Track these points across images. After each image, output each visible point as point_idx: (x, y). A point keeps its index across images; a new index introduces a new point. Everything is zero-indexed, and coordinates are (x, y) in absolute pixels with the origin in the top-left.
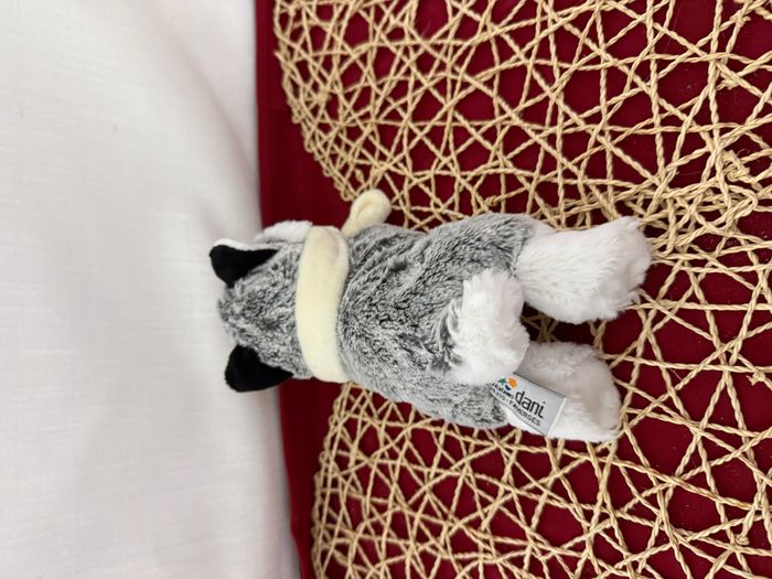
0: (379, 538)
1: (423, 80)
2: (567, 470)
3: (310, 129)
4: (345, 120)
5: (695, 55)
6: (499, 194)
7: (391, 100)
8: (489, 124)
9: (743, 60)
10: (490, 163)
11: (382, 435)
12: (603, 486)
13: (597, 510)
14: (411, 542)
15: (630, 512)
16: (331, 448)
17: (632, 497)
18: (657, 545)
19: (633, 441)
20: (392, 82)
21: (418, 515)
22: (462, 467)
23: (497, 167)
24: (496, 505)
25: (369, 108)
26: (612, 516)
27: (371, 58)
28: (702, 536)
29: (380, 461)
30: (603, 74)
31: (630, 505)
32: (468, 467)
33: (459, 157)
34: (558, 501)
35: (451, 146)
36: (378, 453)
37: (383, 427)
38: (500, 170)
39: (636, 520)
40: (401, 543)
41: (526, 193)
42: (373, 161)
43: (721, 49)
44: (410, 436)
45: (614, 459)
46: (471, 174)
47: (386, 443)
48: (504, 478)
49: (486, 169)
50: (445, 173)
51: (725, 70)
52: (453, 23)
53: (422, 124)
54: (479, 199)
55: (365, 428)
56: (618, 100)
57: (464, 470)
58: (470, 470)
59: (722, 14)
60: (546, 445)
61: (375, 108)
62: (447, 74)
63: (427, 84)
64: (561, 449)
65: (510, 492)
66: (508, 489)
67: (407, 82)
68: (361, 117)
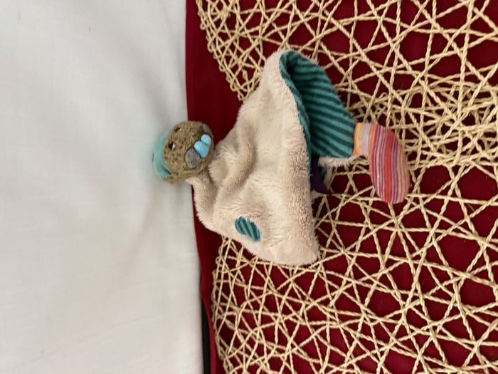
0: (256, 312)
1: (301, 16)
2: (391, 268)
7: (275, 25)
8: (345, 56)
12: (416, 279)
13: (411, 294)
15: (433, 295)
16: (223, 254)
17: (434, 285)
18: (451, 315)
20: (277, 13)
21: (285, 297)
22: (317, 267)
24: (338, 293)
26: (421, 298)
28: (483, 309)
29: (258, 263)
31: (434, 291)
32: (321, 266)
34: (384, 288)
39: (437, 300)
45: (424, 262)
48: (347, 273)
57: (319, 268)
58: (323, 268)
60: (376, 252)
61: (262, 28)
62: (319, 15)
63: (303, 20)
64: (387, 256)
65: (350, 282)
66: (349, 280)
67: (289, 15)
68: (251, 34)
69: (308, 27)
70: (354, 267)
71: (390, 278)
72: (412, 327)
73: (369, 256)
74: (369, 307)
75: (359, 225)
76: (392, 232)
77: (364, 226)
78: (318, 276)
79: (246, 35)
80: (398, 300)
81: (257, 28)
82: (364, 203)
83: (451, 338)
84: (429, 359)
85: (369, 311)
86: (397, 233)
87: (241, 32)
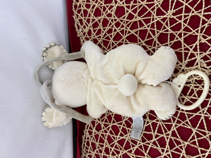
0: (101, 154)
1: (117, 29)
2: (157, 138)
5: (194, 33)
7: (107, 34)
9: (207, 36)
11: (102, 126)
12: (167, 143)
13: (166, 150)
14: (110, 156)
15: (174, 150)
16: (87, 128)
17: (175, 146)
19: (176, 132)
20: (108, 28)
21: (113, 148)
22: (127, 136)
24: (135, 148)
26: (170, 151)
27: (101, 21)
28: (194, 157)
29: (102, 133)
30: (169, 35)
31: (175, 148)
34: (154, 146)
36: (101, 131)
37: (103, 124)
39: (176, 152)
40: (107, 156)
43: (201, 32)
44: (111, 127)
45: (171, 136)
47: (104, 128)
48: (139, 140)
51: (202, 38)
52: (127, 15)
53: (116, 41)
55: (97, 124)
56: (173, 42)
58: (129, 137)
59: (202, 23)
60: (151, 132)
61: (102, 35)
62: (124, 28)
63: (118, 31)
64: (156, 133)
65: (141, 143)
66: (140, 143)
67: (112, 29)
68: (98, 37)
69: (120, 33)
70: (142, 137)
71: (157, 142)
73: (148, 133)
74: (148, 154)
76: (158, 123)
77: (147, 120)
78: (127, 140)
79: (96, 38)
80: (160, 152)
81: (100, 35)
85: (148, 156)
86: (160, 124)
87: (94, 37)
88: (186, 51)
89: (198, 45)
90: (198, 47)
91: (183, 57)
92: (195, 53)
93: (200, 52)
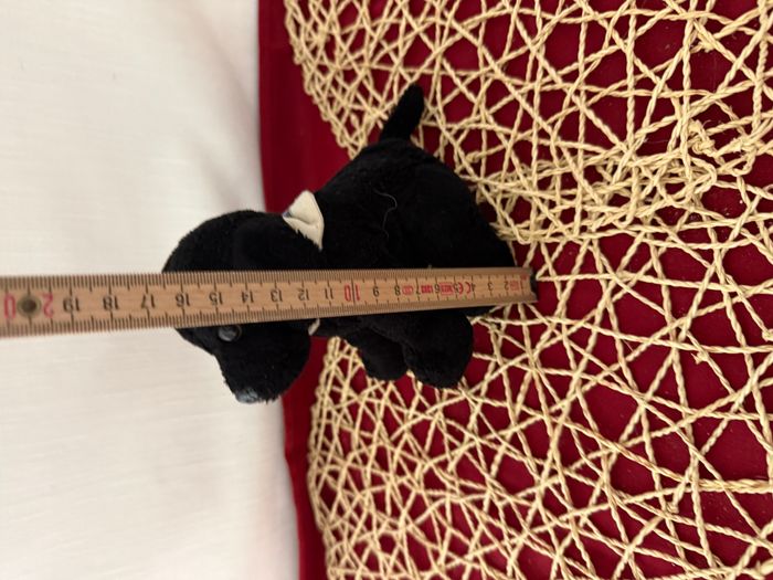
2: (524, 425)
3: (310, 70)
4: (341, 62)
6: (480, 149)
7: (384, 43)
8: (473, 75)
10: (474, 117)
12: (554, 444)
13: (547, 466)
15: (578, 472)
17: (578, 458)
18: (597, 503)
20: (385, 24)
23: (479, 122)
24: (458, 453)
25: (363, 51)
26: (560, 473)
28: (638, 500)
30: (584, 28)
31: (577, 465)
32: (440, 412)
33: (446, 108)
34: (515, 453)
35: (439, 96)
38: (482, 125)
41: (504, 150)
42: (366, 106)
45: (566, 421)
46: (456, 127)
48: (469, 426)
49: (469, 123)
50: (432, 124)
51: (703, 31)
53: (412, 70)
54: (462, 153)
56: (597, 58)
57: (437, 415)
60: (505, 399)
63: (417, 29)
64: (520, 406)
69: (425, 38)
70: (478, 417)
71: (522, 439)
72: (549, 515)
73: (496, 404)
75: (486, 358)
77: (493, 360)
80: (532, 473)
82: (495, 326)
83: (597, 536)
84: (571, 563)
88: (642, 93)
89: (686, 61)
90: (686, 71)
91: (630, 115)
92: (673, 95)
93: (693, 92)
